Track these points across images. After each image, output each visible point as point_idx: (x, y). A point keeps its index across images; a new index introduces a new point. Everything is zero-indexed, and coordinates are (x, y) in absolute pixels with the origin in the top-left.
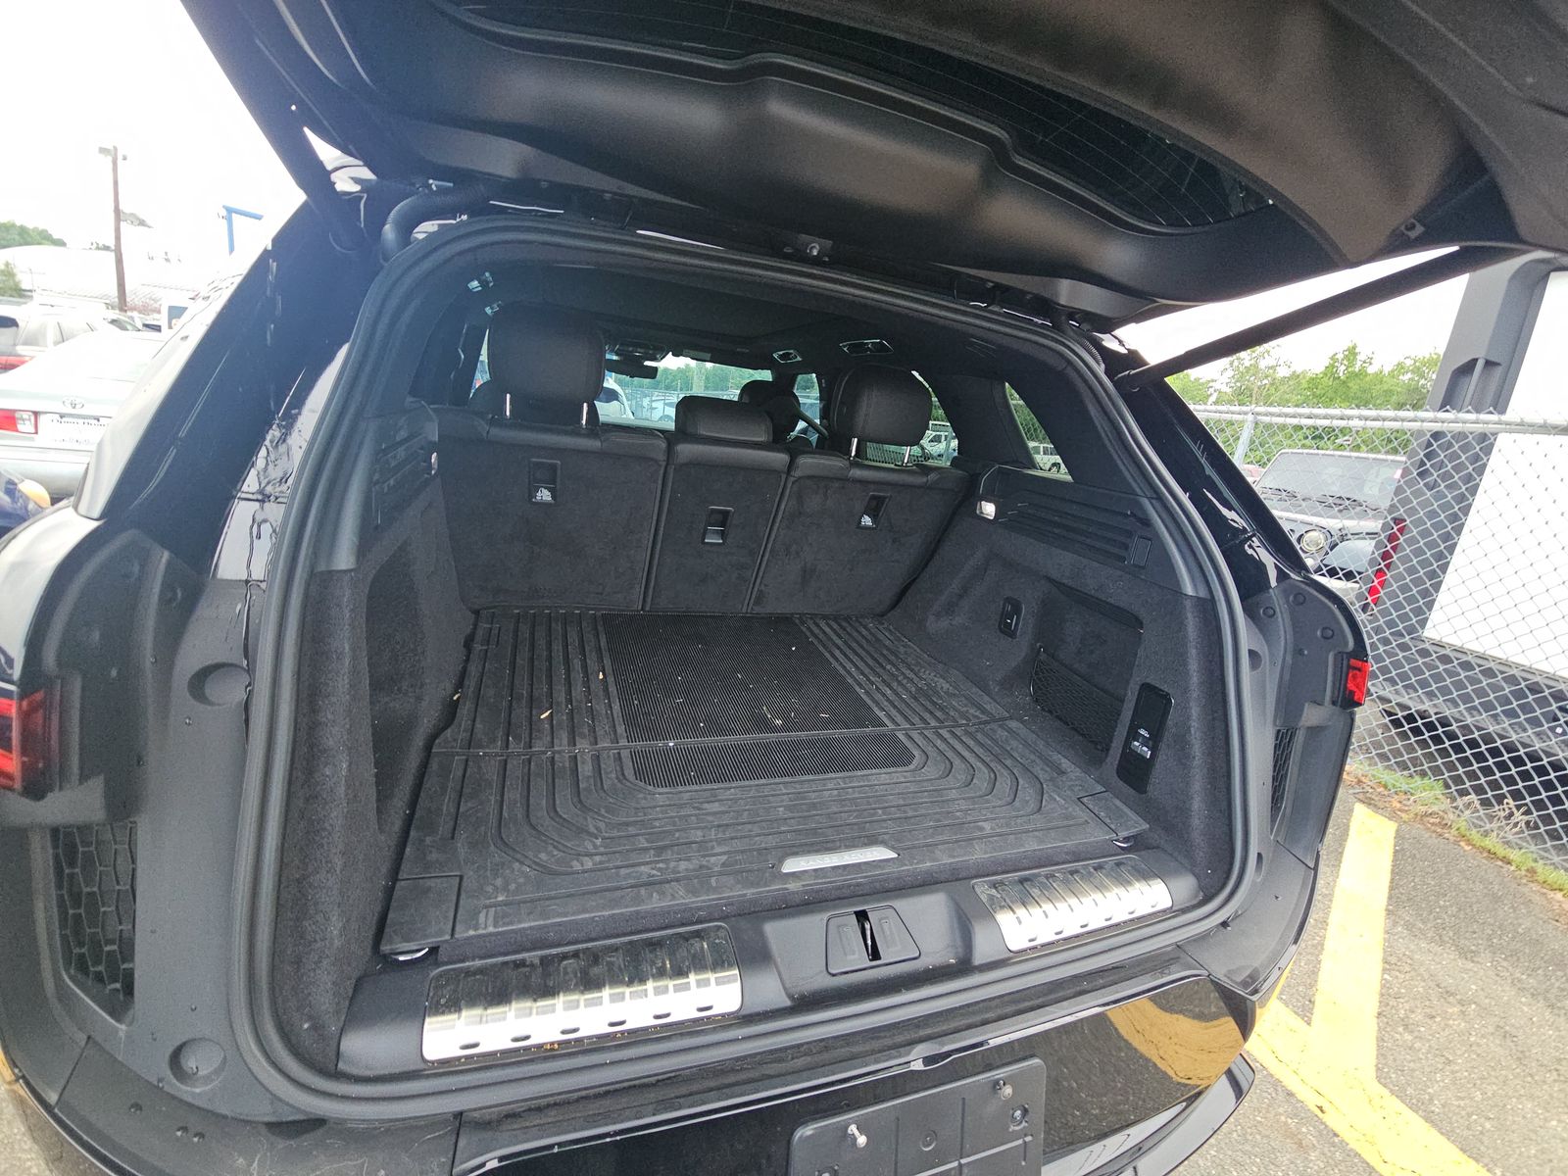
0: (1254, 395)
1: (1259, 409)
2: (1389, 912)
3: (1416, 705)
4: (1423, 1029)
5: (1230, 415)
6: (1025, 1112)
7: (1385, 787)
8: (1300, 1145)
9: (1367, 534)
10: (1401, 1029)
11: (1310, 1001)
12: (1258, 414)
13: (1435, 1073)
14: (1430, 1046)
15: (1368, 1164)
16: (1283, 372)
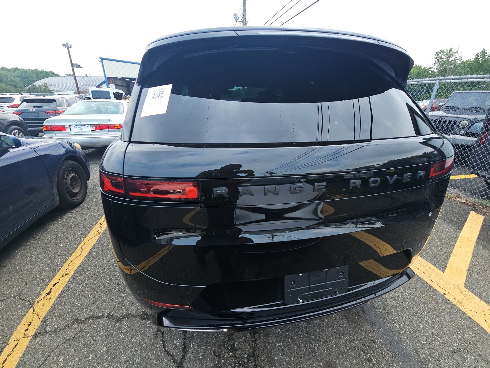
0: (447, 72)
1: (441, 78)
2: (477, 242)
3: (487, 175)
4: (482, 274)
5: (430, 81)
6: (343, 273)
7: (482, 205)
8: (437, 302)
9: (480, 120)
10: (475, 274)
11: (445, 266)
12: (441, 80)
13: (485, 286)
14: (484, 279)
15: (459, 308)
16: (458, 62)
